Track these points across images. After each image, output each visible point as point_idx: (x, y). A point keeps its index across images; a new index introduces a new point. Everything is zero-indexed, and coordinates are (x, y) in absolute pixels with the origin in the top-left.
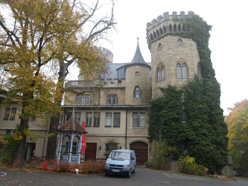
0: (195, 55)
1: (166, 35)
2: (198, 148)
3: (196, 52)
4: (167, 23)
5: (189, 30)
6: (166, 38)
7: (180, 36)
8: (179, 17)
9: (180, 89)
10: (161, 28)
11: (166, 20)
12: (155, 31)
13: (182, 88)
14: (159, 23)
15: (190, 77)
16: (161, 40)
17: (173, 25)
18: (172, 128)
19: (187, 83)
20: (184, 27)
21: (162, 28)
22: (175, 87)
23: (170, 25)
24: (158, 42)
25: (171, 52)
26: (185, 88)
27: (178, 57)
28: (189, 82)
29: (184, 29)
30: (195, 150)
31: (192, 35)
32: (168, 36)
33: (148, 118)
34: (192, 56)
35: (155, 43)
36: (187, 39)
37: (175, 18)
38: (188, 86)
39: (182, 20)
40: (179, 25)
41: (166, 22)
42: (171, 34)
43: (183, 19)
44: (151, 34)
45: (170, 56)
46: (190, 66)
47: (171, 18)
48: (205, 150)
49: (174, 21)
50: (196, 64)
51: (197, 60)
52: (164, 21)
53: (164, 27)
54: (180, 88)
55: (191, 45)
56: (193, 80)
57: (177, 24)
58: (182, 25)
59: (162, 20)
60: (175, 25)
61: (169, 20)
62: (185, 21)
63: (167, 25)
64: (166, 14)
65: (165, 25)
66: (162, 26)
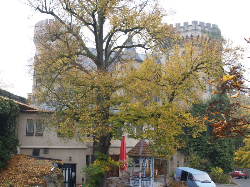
2: (223, 160)
4: (196, 33)
8: (206, 29)
9: (205, 103)
10: (187, 36)
11: (196, 30)
13: (206, 102)
15: (213, 92)
17: (200, 36)
18: (202, 142)
19: (210, 98)
21: (189, 36)
23: (198, 36)
26: (209, 102)
28: (212, 96)
30: (220, 161)
37: (203, 29)
39: (208, 32)
40: (206, 38)
41: (195, 31)
43: (210, 32)
48: (227, 161)
49: (202, 32)
52: (192, 30)
53: (192, 36)
57: (205, 36)
58: (208, 38)
59: (190, 28)
60: (202, 37)
61: (198, 30)
62: (211, 34)
63: (195, 34)
64: (195, 22)
65: (193, 35)
66: (189, 34)
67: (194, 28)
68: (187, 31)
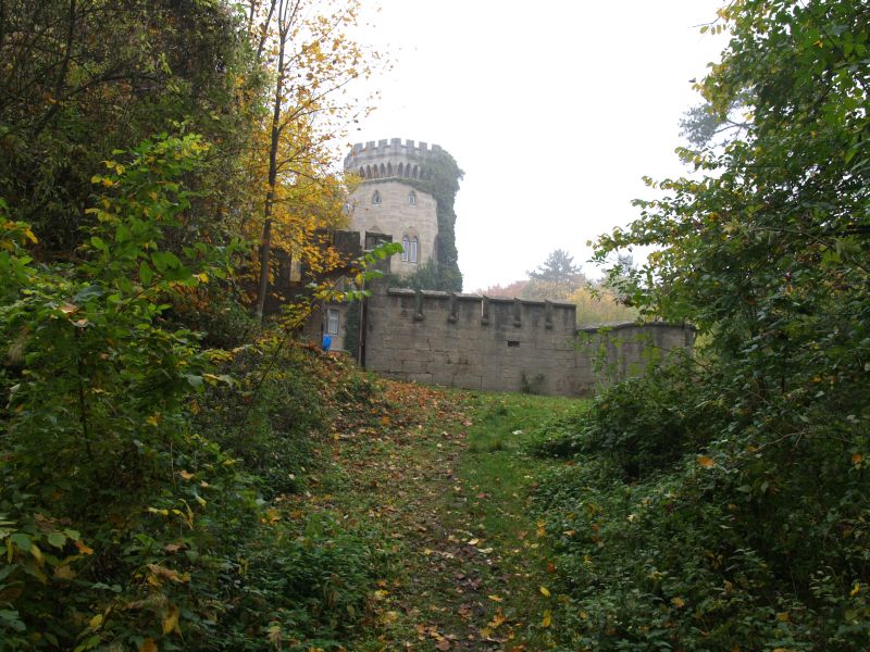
0: (431, 225)
1: (392, 181)
3: (434, 219)
4: (397, 159)
5: (429, 178)
6: (389, 185)
7: (414, 187)
8: (417, 152)
9: (405, 279)
10: (382, 165)
11: (396, 154)
12: (372, 165)
13: (407, 278)
14: (380, 154)
15: (422, 262)
16: (381, 185)
17: (405, 165)
19: (415, 271)
20: (422, 172)
21: (386, 166)
22: (397, 275)
23: (401, 165)
24: (374, 188)
25: (396, 213)
26: (412, 278)
27: (407, 225)
28: (419, 268)
29: (421, 176)
31: (434, 190)
32: (394, 184)
33: (343, 320)
34: (428, 226)
35: (367, 187)
36: (423, 194)
37: (410, 153)
38: (417, 275)
39: (421, 158)
40: (416, 168)
41: (394, 157)
42: (399, 181)
43: (423, 157)
44: (362, 168)
45: (394, 220)
46: (423, 243)
47: (404, 151)
49: (408, 159)
50: (432, 240)
51: (434, 232)
52: (391, 155)
53: (389, 165)
55: (429, 205)
56: (426, 267)
57: (413, 164)
58: (419, 169)
59: (388, 151)
60: (408, 166)
61: (401, 154)
62: (426, 161)
63: (395, 162)
64: (396, 141)
65: (391, 162)
66: (385, 161)
67: (393, 151)
68: (382, 156)
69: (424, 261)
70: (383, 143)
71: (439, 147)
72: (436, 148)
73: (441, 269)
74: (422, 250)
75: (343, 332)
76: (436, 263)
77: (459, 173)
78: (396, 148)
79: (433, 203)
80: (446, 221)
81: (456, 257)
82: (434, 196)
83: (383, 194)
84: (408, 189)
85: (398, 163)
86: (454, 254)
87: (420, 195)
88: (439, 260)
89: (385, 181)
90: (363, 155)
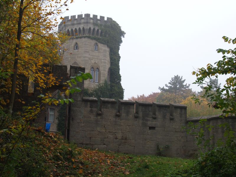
0: (107, 62)
1: (85, 37)
3: (108, 58)
5: (105, 36)
6: (83, 39)
7: (97, 41)
8: (99, 22)
9: (92, 92)
10: (80, 29)
11: (87, 23)
12: (74, 29)
13: (93, 91)
14: (78, 22)
15: (101, 82)
16: (79, 40)
17: (92, 29)
19: (97, 87)
20: (101, 32)
21: (81, 29)
22: (87, 89)
23: (90, 28)
24: (75, 41)
25: (87, 55)
26: (95, 91)
27: (93, 61)
28: (100, 86)
29: (101, 35)
31: (108, 42)
32: (86, 39)
33: (57, 114)
34: (105, 63)
35: (71, 41)
36: (102, 45)
37: (95, 22)
38: (98, 89)
39: (101, 25)
40: (98, 30)
41: (86, 24)
42: (89, 37)
43: (102, 25)
44: (68, 30)
45: (86, 59)
46: (102, 72)
47: (92, 21)
49: (94, 26)
50: (107, 70)
51: (108, 66)
52: (84, 23)
53: (83, 28)
54: (91, 90)
55: (105, 51)
56: (103, 85)
57: (96, 28)
58: (100, 30)
59: (83, 21)
60: (94, 29)
61: (90, 23)
62: (104, 27)
63: (87, 27)
64: (88, 15)
65: (85, 27)
66: (81, 27)
67: (86, 21)
68: (80, 24)
69: (102, 82)
70: (80, 16)
71: (111, 19)
72: (109, 19)
73: (112, 86)
74: (101, 75)
75: (57, 121)
76: (109, 83)
77: (122, 34)
78: (87, 20)
79: (108, 49)
80: (115, 59)
81: (120, 80)
82: (108, 46)
83: (80, 44)
84: (93, 42)
85: (88, 28)
86: (119, 78)
87: (100, 45)
88: (110, 81)
89: (81, 38)
90: (69, 23)
